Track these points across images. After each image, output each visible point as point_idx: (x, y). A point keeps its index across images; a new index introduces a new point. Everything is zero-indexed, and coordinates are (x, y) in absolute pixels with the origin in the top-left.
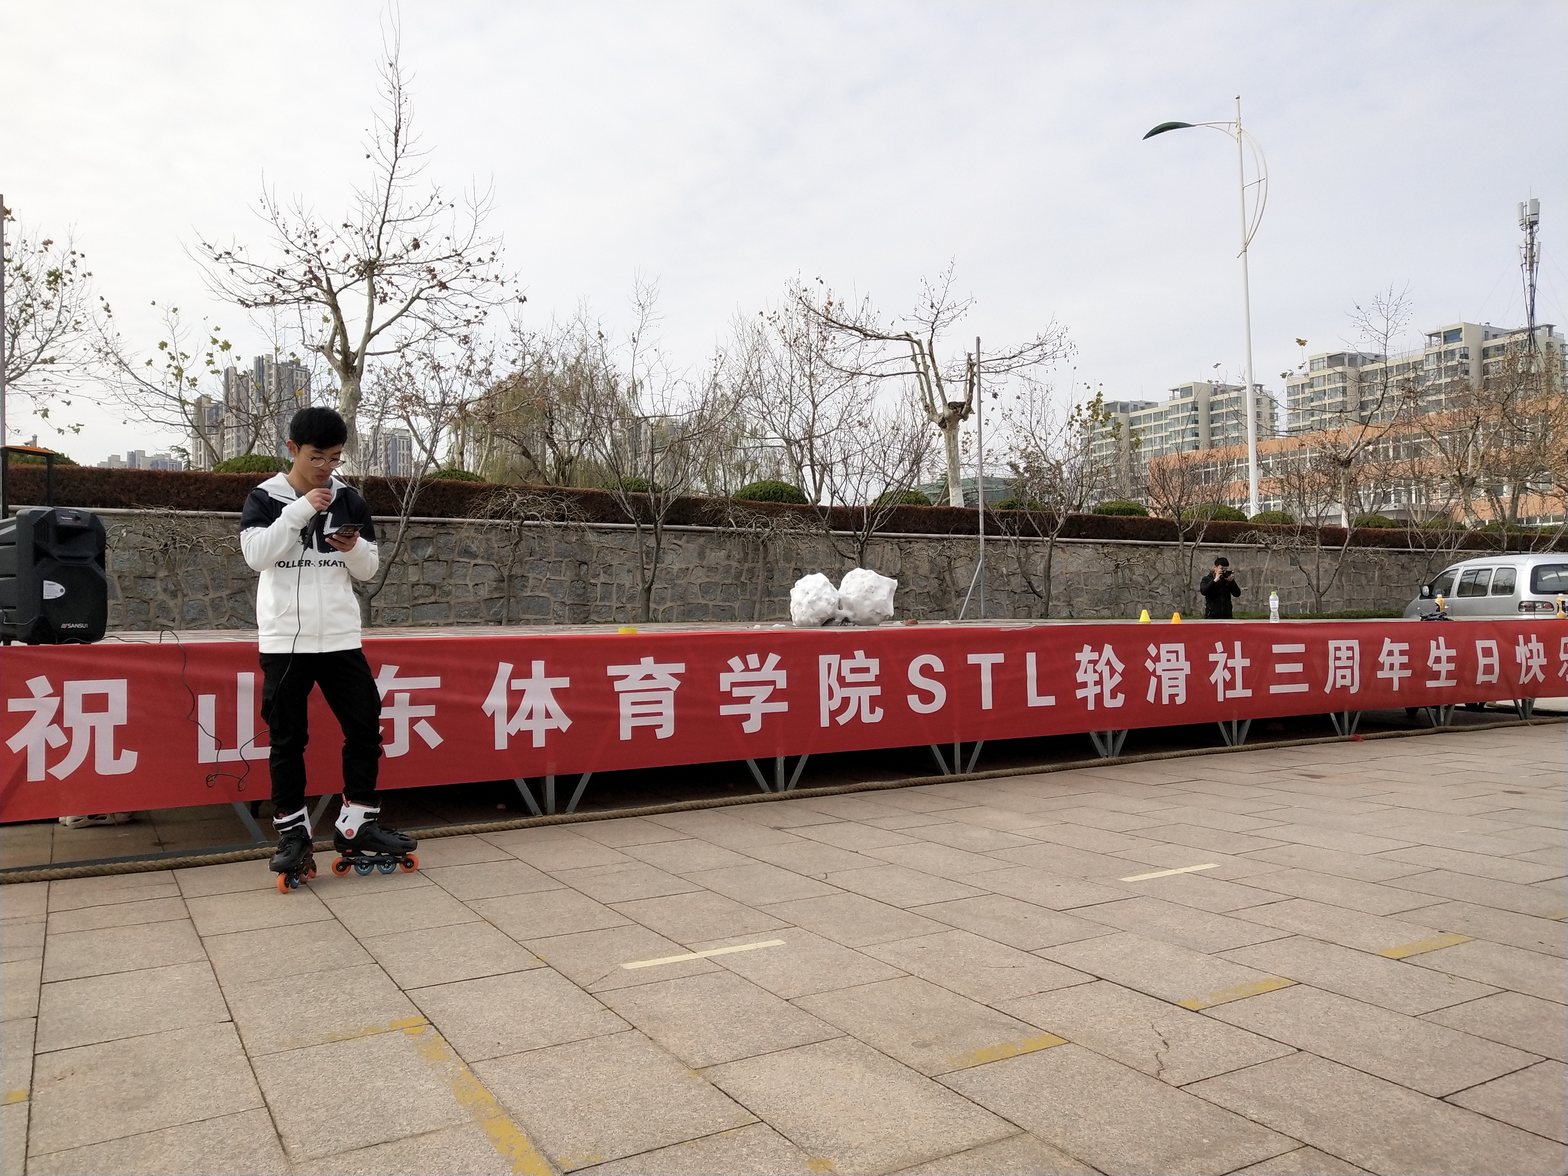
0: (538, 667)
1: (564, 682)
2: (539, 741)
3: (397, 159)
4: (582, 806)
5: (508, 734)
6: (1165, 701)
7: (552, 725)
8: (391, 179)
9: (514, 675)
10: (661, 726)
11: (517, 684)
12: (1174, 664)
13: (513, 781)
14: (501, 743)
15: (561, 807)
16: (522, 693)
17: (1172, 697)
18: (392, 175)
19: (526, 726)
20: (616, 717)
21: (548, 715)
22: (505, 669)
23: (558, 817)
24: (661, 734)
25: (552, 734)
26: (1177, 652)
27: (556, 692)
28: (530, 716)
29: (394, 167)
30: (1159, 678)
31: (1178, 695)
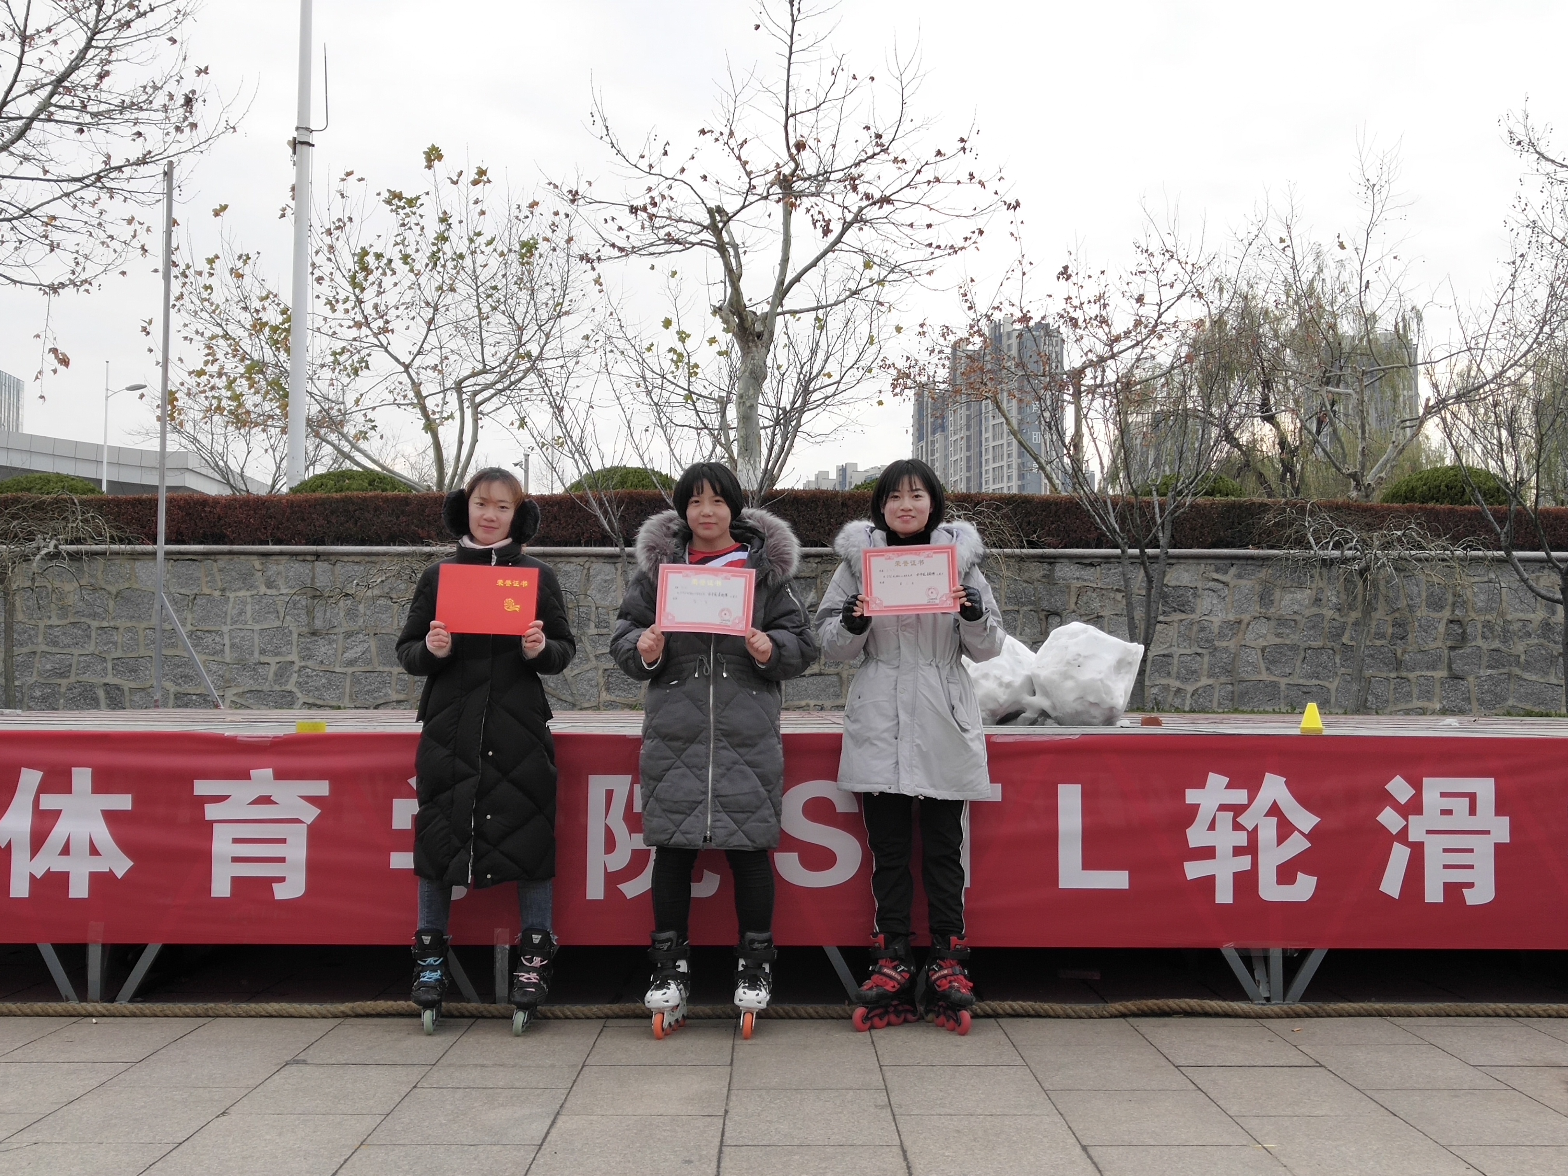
0: (82, 777)
1: (123, 802)
2: (79, 889)
3: (794, 22)
4: (144, 993)
5: (32, 876)
6: (1434, 894)
7: (100, 866)
8: (791, 53)
9: (44, 788)
10: (282, 879)
11: (48, 802)
12: (1461, 819)
13: (35, 946)
14: (19, 888)
15: (110, 994)
16: (56, 814)
17: (1453, 890)
18: (791, 47)
19: (59, 865)
20: (205, 858)
21: (94, 851)
22: (30, 779)
23: (100, 1007)
24: (281, 892)
25: (99, 880)
26: (1472, 797)
27: (110, 817)
28: (66, 851)
29: (792, 37)
30: (1417, 850)
31: (1471, 885)
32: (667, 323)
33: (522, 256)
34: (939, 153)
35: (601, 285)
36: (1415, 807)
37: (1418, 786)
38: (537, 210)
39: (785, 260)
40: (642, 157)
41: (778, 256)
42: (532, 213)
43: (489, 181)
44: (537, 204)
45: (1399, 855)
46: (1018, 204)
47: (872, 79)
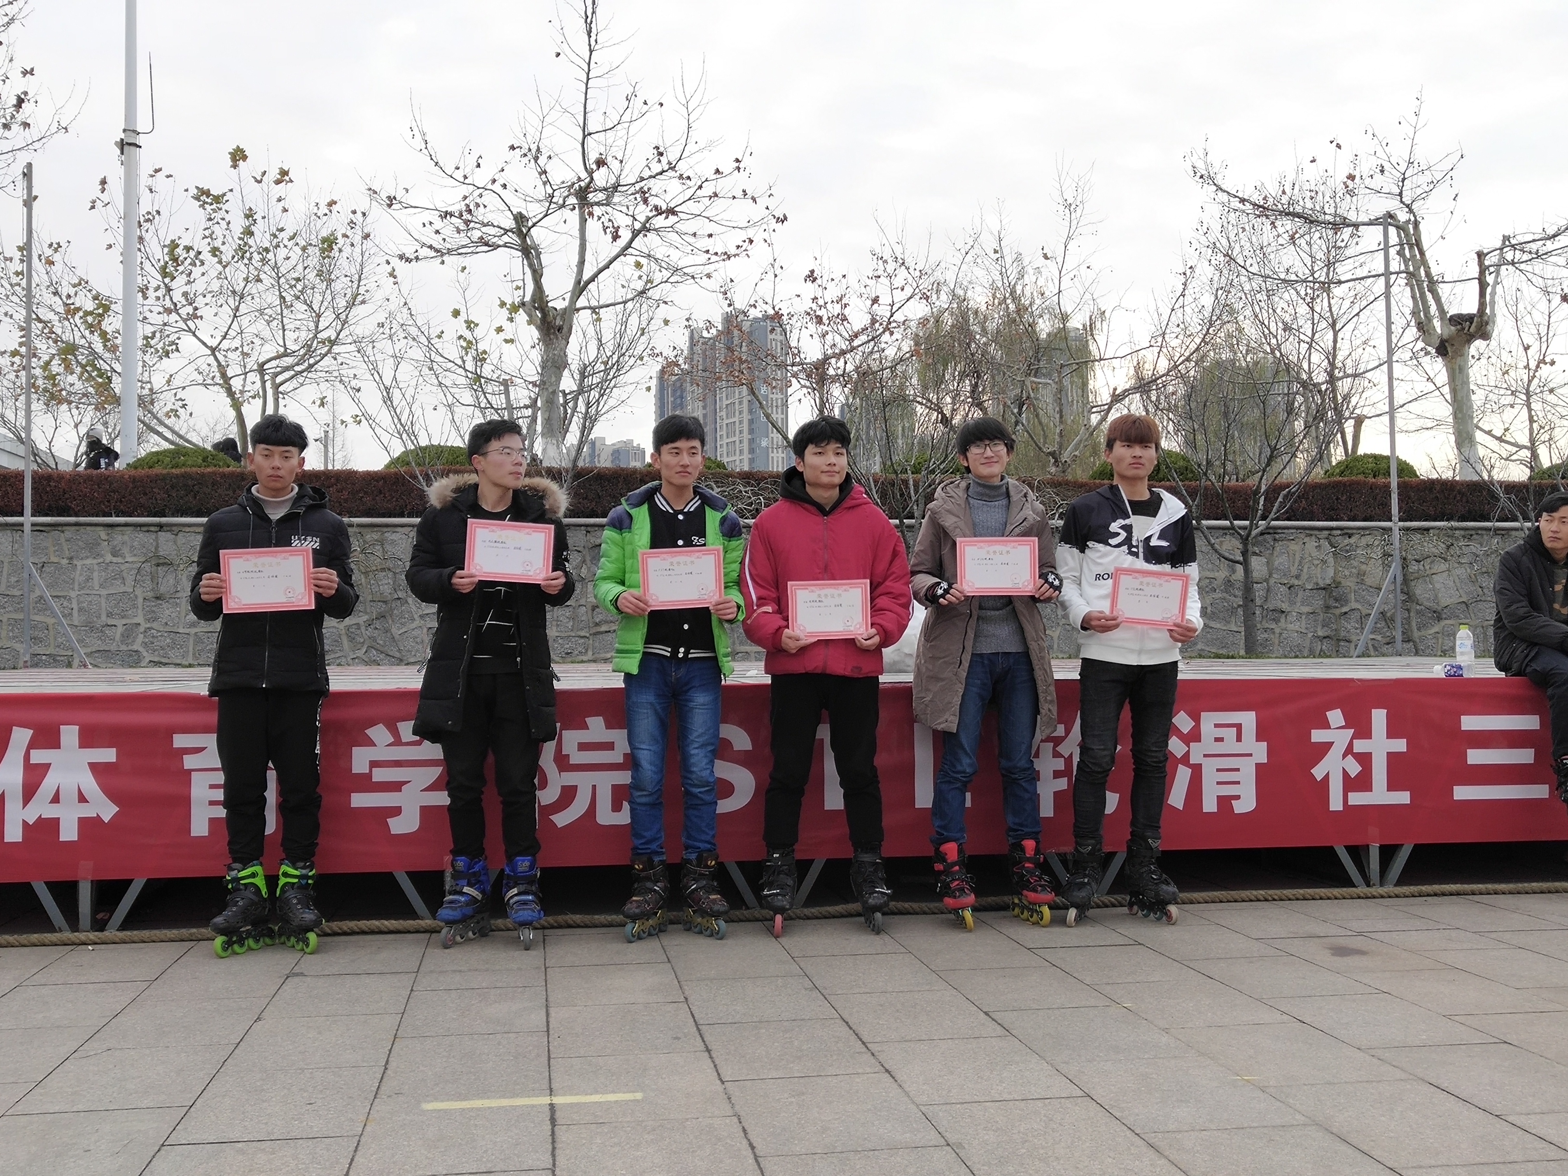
0: (70, 734)
1: (108, 755)
2: (69, 833)
3: (591, 51)
4: (131, 922)
5: (25, 823)
6: (1210, 805)
7: (88, 811)
8: (588, 79)
9: (33, 744)
11: (38, 756)
12: (1230, 745)
13: (29, 884)
14: (13, 834)
15: (99, 925)
16: (46, 767)
17: (1225, 802)
18: (588, 74)
19: (50, 812)
20: (185, 803)
21: (82, 799)
22: (21, 736)
23: (93, 936)
25: (87, 825)
26: (1239, 727)
27: (95, 767)
28: (56, 799)
29: (589, 64)
30: (1197, 770)
31: (1238, 797)
32: (456, 313)
33: (323, 250)
34: (717, 171)
35: (395, 277)
36: (1194, 736)
37: (1197, 719)
38: (335, 208)
39: (582, 263)
40: (458, 168)
41: (575, 259)
42: (331, 211)
43: (291, 181)
44: (335, 203)
45: (1183, 775)
46: (786, 218)
47: (661, 105)
